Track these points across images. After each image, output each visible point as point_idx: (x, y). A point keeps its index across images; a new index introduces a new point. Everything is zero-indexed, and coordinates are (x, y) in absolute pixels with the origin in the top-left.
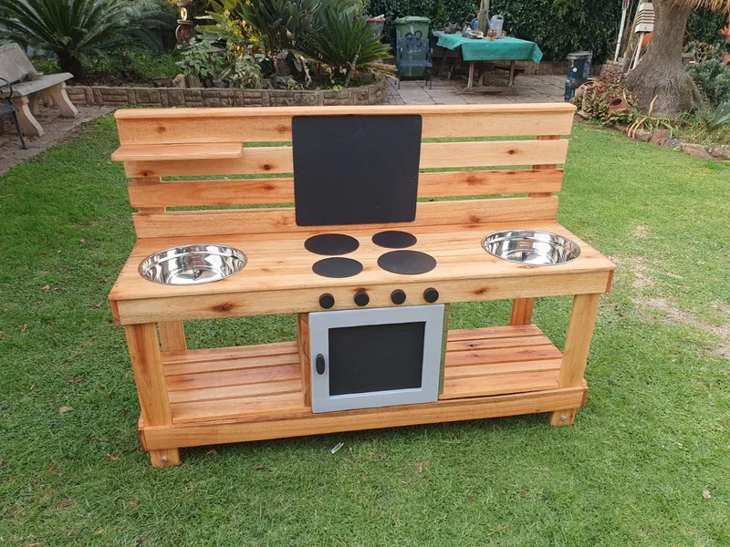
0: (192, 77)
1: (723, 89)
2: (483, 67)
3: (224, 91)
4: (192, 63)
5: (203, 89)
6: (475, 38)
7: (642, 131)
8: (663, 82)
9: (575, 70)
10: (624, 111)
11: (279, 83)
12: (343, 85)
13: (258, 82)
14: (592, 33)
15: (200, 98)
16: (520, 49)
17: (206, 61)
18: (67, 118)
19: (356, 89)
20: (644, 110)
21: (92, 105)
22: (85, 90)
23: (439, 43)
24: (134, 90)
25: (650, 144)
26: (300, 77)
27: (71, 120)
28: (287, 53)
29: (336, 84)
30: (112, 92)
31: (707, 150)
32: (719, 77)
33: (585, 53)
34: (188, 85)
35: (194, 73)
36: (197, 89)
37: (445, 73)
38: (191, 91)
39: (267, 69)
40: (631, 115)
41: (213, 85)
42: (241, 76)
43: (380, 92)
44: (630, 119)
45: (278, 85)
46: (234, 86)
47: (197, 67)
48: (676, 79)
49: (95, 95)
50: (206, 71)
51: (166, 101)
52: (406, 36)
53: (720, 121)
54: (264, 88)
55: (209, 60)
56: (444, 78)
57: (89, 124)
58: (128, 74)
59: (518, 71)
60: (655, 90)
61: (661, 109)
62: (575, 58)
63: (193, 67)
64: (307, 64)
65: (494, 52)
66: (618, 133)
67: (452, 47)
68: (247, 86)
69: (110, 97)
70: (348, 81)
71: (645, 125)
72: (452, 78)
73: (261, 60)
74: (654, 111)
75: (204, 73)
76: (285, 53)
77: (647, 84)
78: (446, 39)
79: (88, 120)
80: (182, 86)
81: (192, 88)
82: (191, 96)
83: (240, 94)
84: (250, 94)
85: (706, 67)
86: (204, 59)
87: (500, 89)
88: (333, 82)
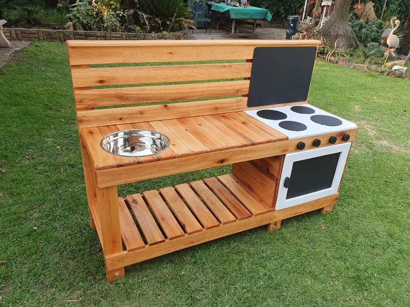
0: (78, 24)
1: (366, 36)
2: (240, 22)
3: (98, 33)
4: (78, 15)
5: (85, 31)
6: (235, 6)
7: (333, 58)
8: (341, 32)
9: (292, 25)
10: (323, 47)
11: (129, 29)
12: (167, 31)
13: (118, 28)
14: (290, 5)
15: (84, 37)
16: (261, 13)
17: (86, 14)
18: (4, 48)
19: (175, 33)
20: (332, 47)
21: (15, 40)
22: (10, 30)
23: (213, 8)
24: (42, 31)
25: (338, 64)
26: (143, 26)
27: (8, 49)
28: (133, 11)
29: (163, 30)
30: (27, 32)
31: (368, 67)
32: (364, 30)
33: (296, 16)
34: (75, 29)
35: (79, 21)
36: (82, 31)
37: (215, 26)
38: (78, 33)
39: (122, 20)
40: (326, 49)
41: (91, 29)
42: (109, 23)
43: (186, 35)
44: (326, 52)
45: (130, 30)
46: (104, 30)
47: (81, 18)
48: (346, 31)
49: (16, 34)
50: (86, 21)
51: (63, 39)
52: (194, 4)
53: (371, 53)
54: (122, 32)
55: (88, 14)
56: (215, 28)
57: (20, 51)
58: (32, 21)
59: (259, 25)
60: (337, 37)
61: (340, 46)
62: (292, 19)
63: (78, 18)
64: (147, 19)
65: (247, 14)
66: (320, 59)
67: (222, 11)
68: (113, 30)
69: (26, 35)
70: (170, 29)
71: (334, 55)
72: (219, 29)
73: (121, 15)
74: (337, 47)
75: (85, 21)
76: (132, 11)
77: (332, 34)
78: (217, 6)
79: (18, 49)
80: (71, 29)
81: (79, 31)
82: (78, 35)
83: (108, 35)
84: (114, 35)
85: (356, 25)
86: (84, 13)
87: (248, 35)
88: (162, 29)
